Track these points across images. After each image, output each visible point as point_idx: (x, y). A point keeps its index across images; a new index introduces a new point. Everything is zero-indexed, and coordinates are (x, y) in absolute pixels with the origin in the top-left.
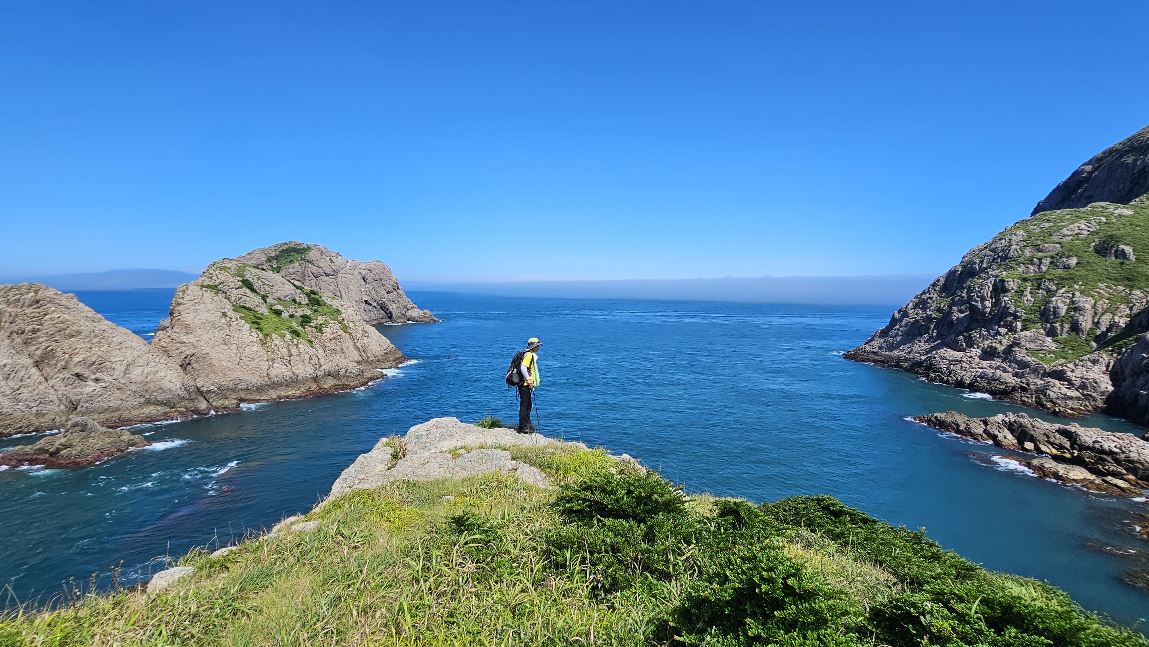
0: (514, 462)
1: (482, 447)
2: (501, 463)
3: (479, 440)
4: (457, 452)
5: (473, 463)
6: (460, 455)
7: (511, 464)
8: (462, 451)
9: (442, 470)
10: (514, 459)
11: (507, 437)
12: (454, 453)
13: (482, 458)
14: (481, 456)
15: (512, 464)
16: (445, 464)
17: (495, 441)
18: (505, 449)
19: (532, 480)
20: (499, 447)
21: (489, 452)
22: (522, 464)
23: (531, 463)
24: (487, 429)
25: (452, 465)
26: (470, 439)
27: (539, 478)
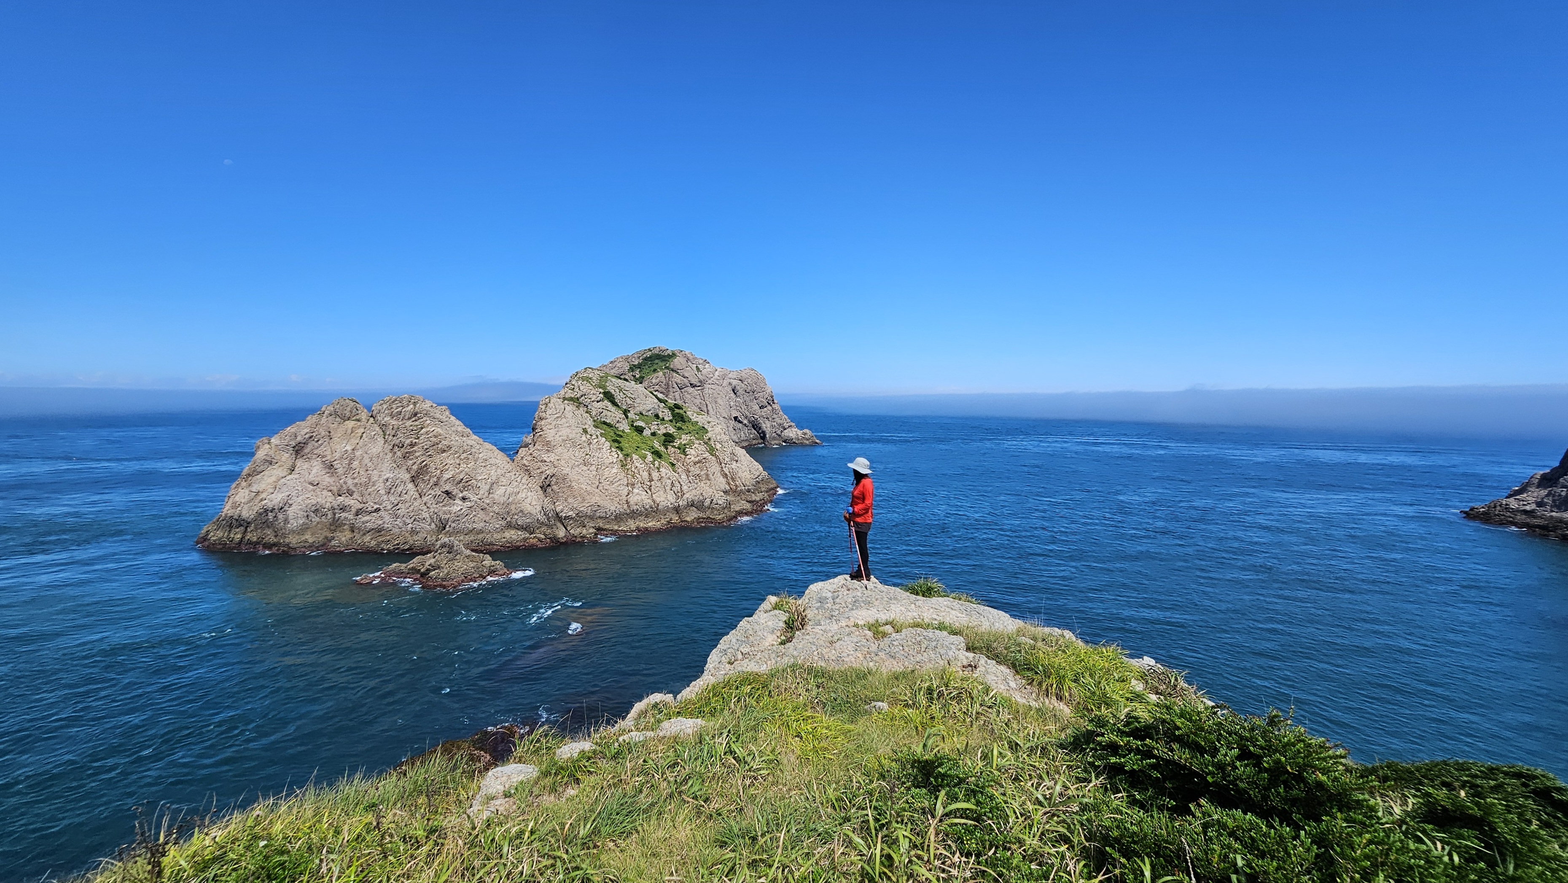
0: (971, 655)
1: (918, 625)
2: (950, 653)
3: (910, 614)
4: (881, 629)
5: (906, 649)
6: (885, 635)
7: (964, 657)
8: (888, 629)
9: (860, 655)
10: (968, 649)
11: (953, 612)
12: (876, 630)
13: (919, 643)
14: (918, 639)
15: (967, 658)
16: (864, 646)
17: (935, 616)
18: (954, 633)
19: (1003, 687)
20: (941, 627)
21: (931, 635)
22: (983, 660)
23: (998, 658)
24: (920, 597)
25: (874, 648)
26: (898, 610)
27: (1013, 684)
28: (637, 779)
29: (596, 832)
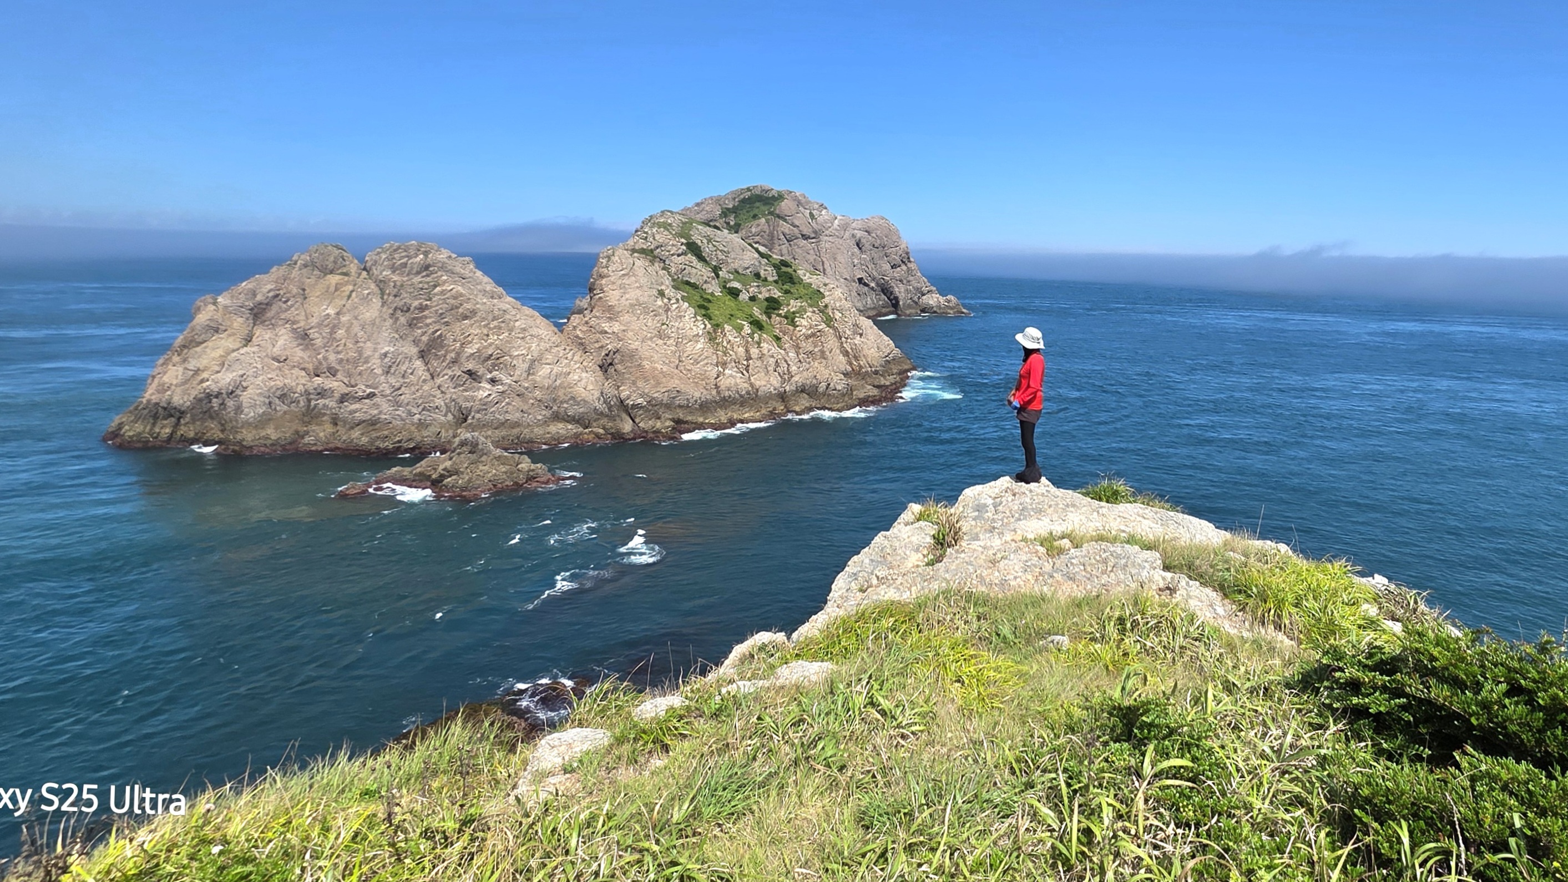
0: (1169, 575)
1: (1101, 538)
2: (1145, 573)
3: (1091, 524)
4: (1056, 544)
5: (1089, 569)
6: (1061, 551)
7: (1161, 577)
8: (1066, 543)
9: (1030, 577)
10: (1167, 568)
11: (1146, 522)
12: (1050, 545)
13: (1105, 561)
14: (1104, 556)
15: (1164, 579)
16: (1035, 566)
17: (1123, 528)
18: (1149, 547)
19: (1208, 614)
20: (1131, 540)
21: (1119, 550)
22: (1184, 580)
23: (1203, 579)
24: (1103, 504)
25: (1048, 567)
26: (1077, 520)
27: (1220, 611)
28: (749, 742)
29: (695, 814)
